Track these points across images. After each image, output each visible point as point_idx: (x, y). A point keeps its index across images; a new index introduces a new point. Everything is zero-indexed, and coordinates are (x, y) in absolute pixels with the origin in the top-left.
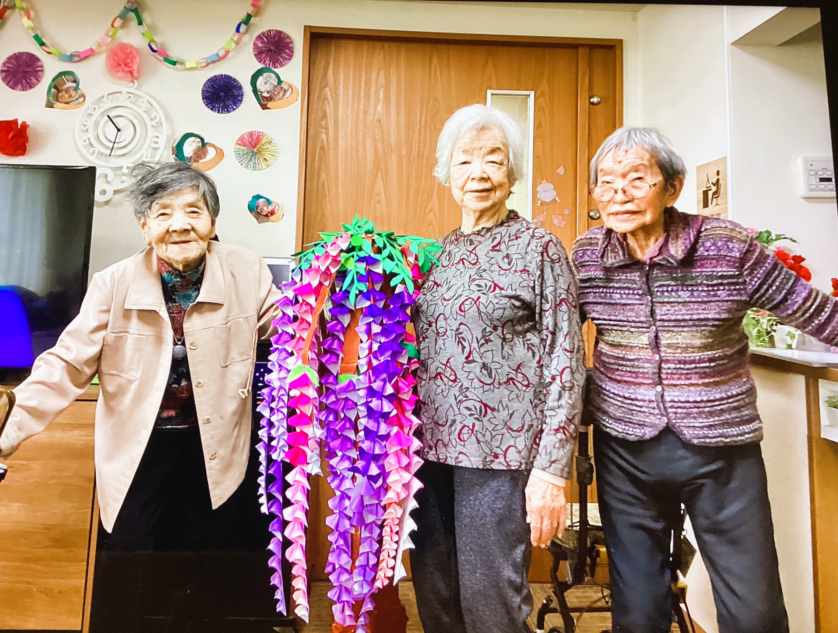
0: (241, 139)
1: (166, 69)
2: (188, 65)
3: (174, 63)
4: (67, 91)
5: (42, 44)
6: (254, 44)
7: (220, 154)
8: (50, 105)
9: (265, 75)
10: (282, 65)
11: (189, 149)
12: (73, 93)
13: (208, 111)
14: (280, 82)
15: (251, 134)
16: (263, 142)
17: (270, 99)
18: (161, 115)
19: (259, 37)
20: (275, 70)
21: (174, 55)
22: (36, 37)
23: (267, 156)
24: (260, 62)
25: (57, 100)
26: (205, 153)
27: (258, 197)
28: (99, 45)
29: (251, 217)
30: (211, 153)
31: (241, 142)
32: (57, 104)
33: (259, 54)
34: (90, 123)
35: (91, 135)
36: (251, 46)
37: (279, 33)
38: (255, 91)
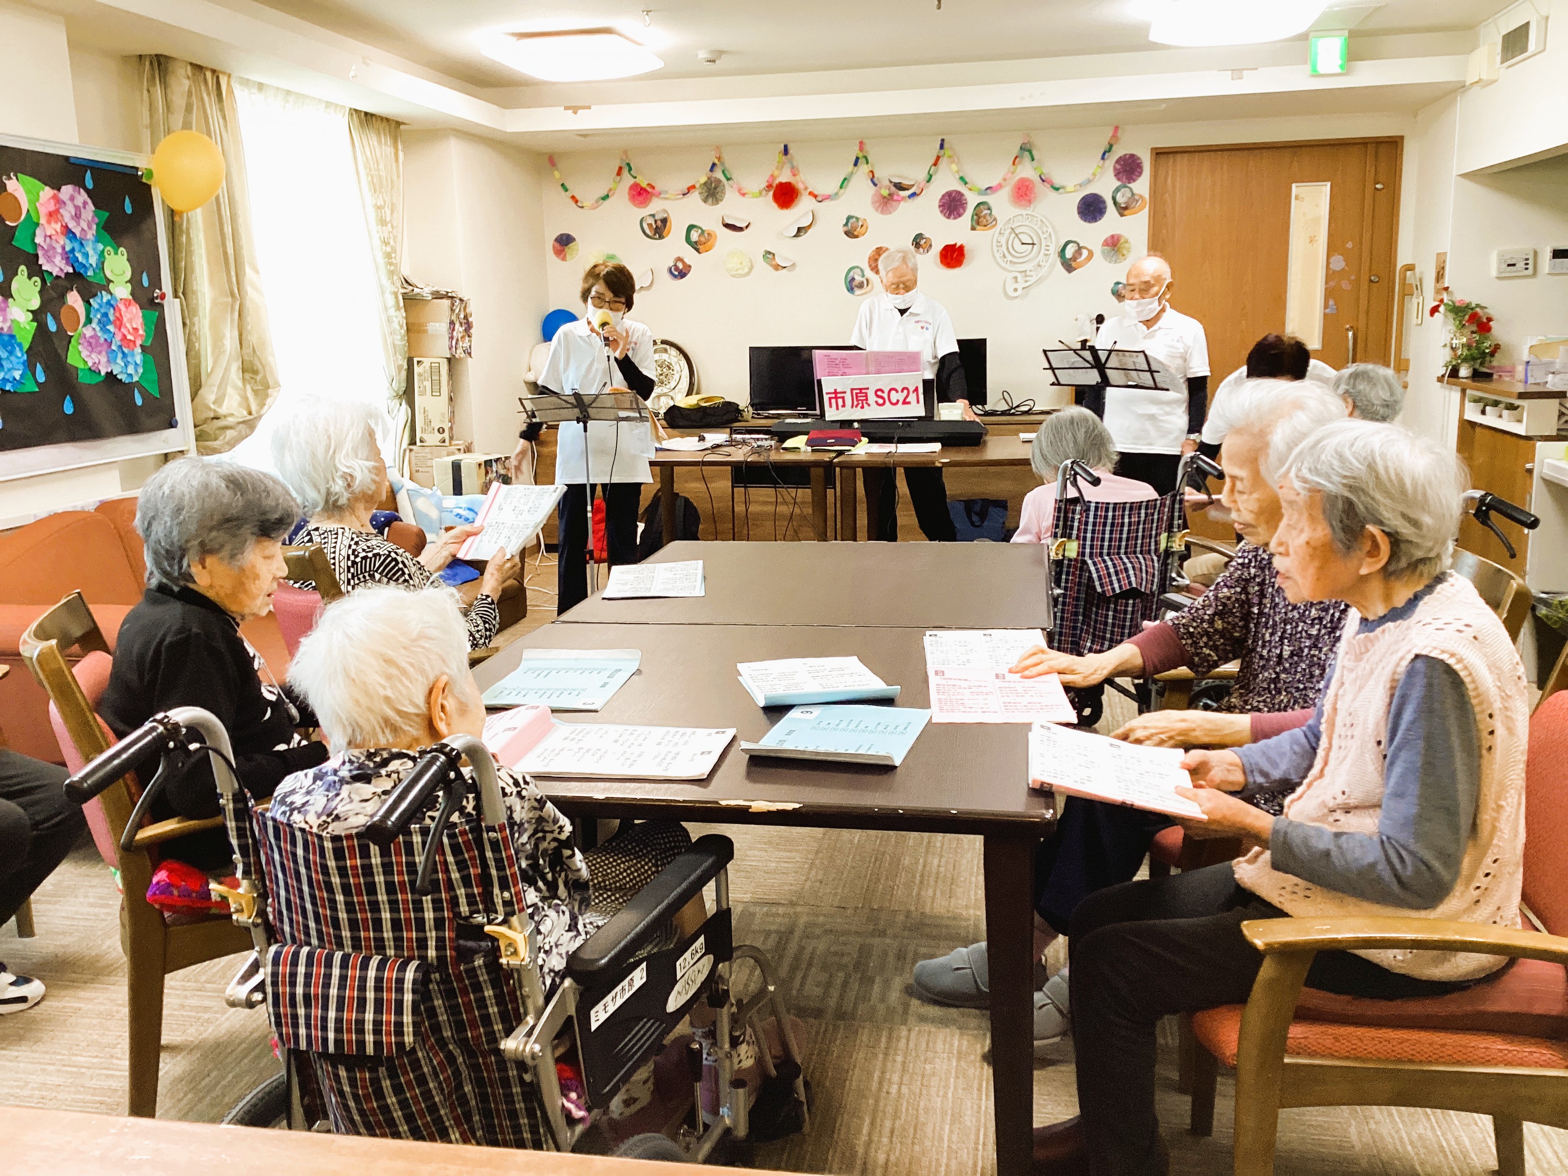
0: (1106, 241)
1: (1053, 194)
2: (1068, 189)
3: (1057, 189)
4: (985, 216)
5: (966, 183)
6: (1115, 169)
7: (1091, 254)
8: (973, 229)
9: (1123, 190)
10: (1134, 181)
11: (1069, 253)
12: (988, 218)
13: (1082, 222)
14: (1133, 194)
15: (1113, 236)
16: (1122, 241)
17: (1126, 208)
18: (1050, 230)
19: (1117, 162)
20: (1131, 185)
21: (1057, 182)
22: (962, 178)
23: (1125, 252)
24: (1119, 179)
25: (978, 224)
26: (1081, 254)
27: (1118, 283)
28: (1005, 180)
29: (1114, 299)
30: (1085, 253)
31: (1106, 243)
32: (978, 227)
33: (1118, 175)
34: (1003, 240)
35: (1004, 248)
36: (1112, 169)
37: (1132, 156)
38: (1115, 203)
